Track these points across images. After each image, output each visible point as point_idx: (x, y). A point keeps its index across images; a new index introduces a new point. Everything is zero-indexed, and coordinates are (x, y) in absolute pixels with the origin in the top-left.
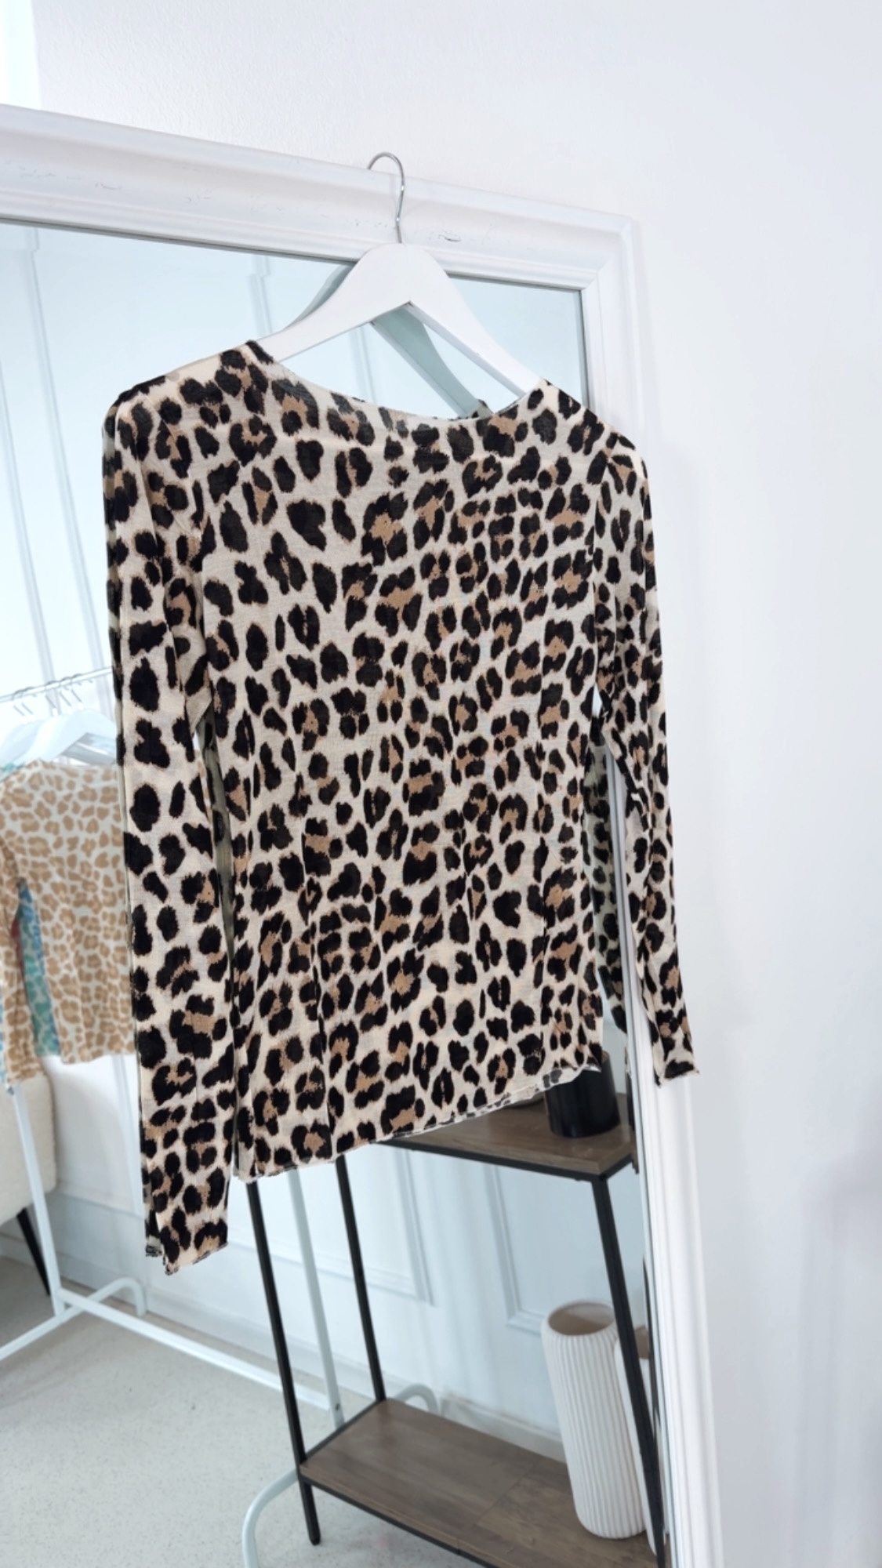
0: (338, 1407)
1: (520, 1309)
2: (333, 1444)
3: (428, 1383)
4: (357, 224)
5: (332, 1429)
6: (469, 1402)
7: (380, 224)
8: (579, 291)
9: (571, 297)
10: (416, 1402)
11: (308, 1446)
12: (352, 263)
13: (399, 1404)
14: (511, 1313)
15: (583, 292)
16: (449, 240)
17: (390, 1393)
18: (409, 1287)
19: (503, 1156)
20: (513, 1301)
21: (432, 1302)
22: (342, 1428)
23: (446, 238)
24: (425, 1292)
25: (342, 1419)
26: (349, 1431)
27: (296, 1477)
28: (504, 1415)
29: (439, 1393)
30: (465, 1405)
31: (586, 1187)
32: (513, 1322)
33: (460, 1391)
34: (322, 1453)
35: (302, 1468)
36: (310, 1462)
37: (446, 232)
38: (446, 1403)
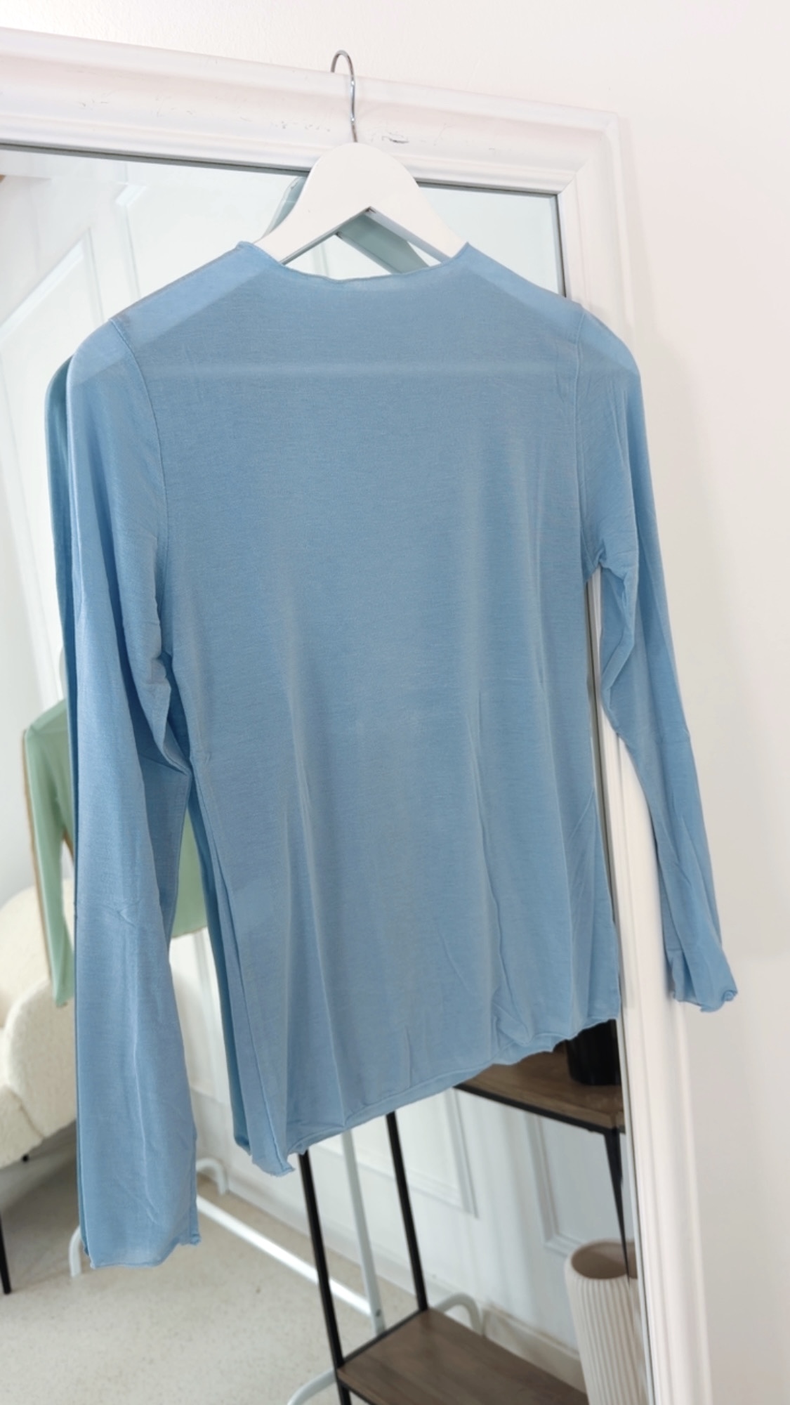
0: (378, 1314)
1: (558, 1233)
2: (371, 1350)
3: (472, 1293)
4: (284, 127)
5: (371, 1334)
6: (510, 1316)
7: (311, 126)
8: (555, 195)
9: (547, 203)
10: (457, 1314)
11: (346, 1351)
12: (304, 172)
13: (439, 1314)
14: (548, 1236)
15: (559, 196)
16: (395, 141)
17: (433, 1301)
18: (455, 1199)
19: (518, 1099)
20: (551, 1224)
21: (476, 1215)
22: (383, 1335)
23: (391, 140)
24: (470, 1205)
25: (383, 1327)
26: (389, 1339)
27: (334, 1378)
28: (545, 1335)
29: (481, 1306)
30: (505, 1319)
31: (599, 1140)
32: (550, 1244)
33: (500, 1303)
34: (358, 1359)
35: (339, 1371)
36: (348, 1366)
37: (390, 133)
38: (487, 1314)
